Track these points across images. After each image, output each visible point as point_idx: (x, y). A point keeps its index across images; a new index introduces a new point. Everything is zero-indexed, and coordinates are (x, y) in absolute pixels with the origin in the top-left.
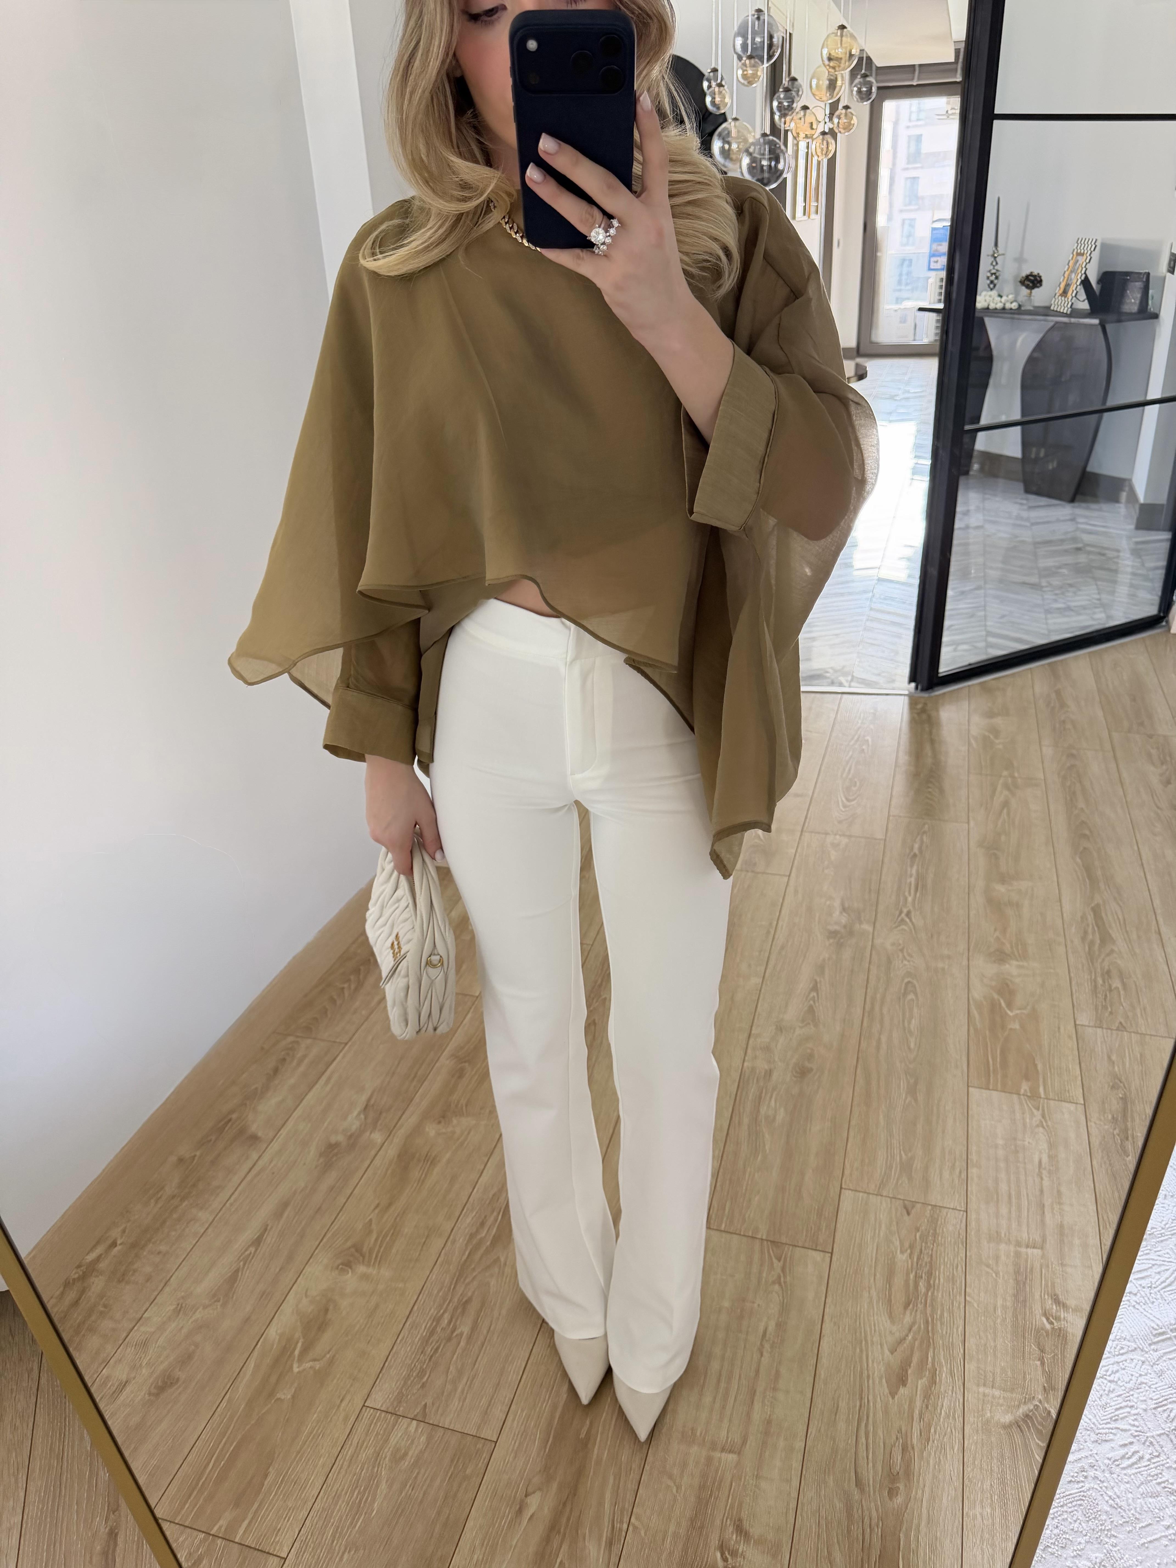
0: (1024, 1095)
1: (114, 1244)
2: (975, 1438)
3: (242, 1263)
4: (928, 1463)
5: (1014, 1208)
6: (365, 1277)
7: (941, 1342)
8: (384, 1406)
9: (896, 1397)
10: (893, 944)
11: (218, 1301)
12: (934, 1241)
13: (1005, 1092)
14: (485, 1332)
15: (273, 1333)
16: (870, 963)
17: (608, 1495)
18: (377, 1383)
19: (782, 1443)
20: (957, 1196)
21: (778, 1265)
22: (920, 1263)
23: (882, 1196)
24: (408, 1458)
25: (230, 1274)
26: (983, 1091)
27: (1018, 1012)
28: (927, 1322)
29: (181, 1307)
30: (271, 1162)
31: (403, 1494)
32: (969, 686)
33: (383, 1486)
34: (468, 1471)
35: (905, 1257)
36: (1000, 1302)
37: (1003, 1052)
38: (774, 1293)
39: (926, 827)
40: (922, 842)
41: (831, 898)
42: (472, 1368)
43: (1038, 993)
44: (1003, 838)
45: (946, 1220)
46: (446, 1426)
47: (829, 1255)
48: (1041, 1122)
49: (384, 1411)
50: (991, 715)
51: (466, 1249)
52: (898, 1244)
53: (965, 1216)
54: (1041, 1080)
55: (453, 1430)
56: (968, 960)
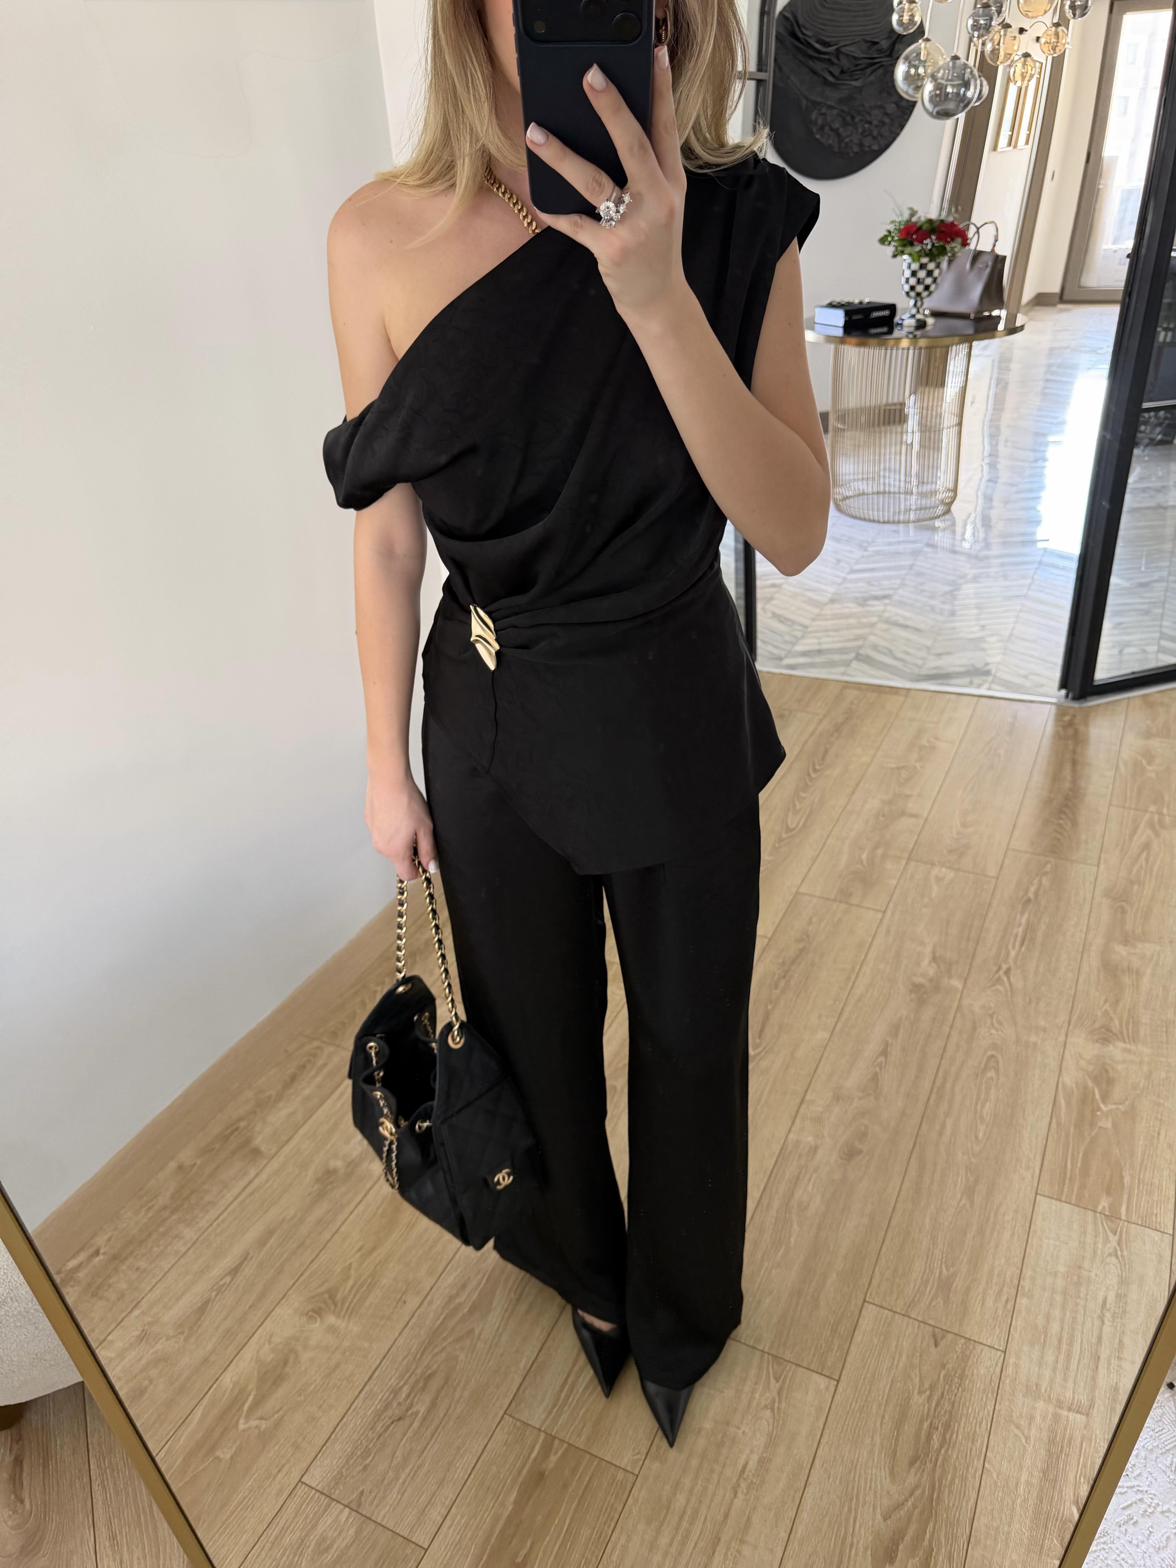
0: (1100, 1213)
1: (97, 1253)
3: (214, 1294)
5: (1062, 1357)
6: (332, 1329)
7: (945, 1515)
8: (320, 1486)
10: (982, 1008)
11: (182, 1333)
13: (1078, 1206)
14: (442, 1415)
15: (228, 1380)
16: (952, 1027)
18: (319, 1456)
20: (998, 1331)
21: (774, 1386)
22: (939, 1409)
23: (910, 1317)
24: (332, 1552)
25: (199, 1304)
26: (1053, 1201)
27: (1114, 1107)
28: (934, 1487)
29: (146, 1334)
30: (267, 1181)
32: (1129, 698)
35: (922, 1399)
36: (1024, 1477)
37: (1086, 1156)
38: (764, 1420)
39: (1049, 867)
40: (1040, 884)
41: (922, 943)
42: (420, 1457)
43: (1141, 1085)
44: (1136, 887)
45: (979, 1360)
46: (379, 1520)
47: (835, 1383)
48: (1116, 1250)
49: (318, 1491)
50: (1148, 735)
51: (441, 1314)
52: (917, 1381)
53: (1002, 1358)
54: (1125, 1197)
55: (385, 1527)
56: (1066, 1035)
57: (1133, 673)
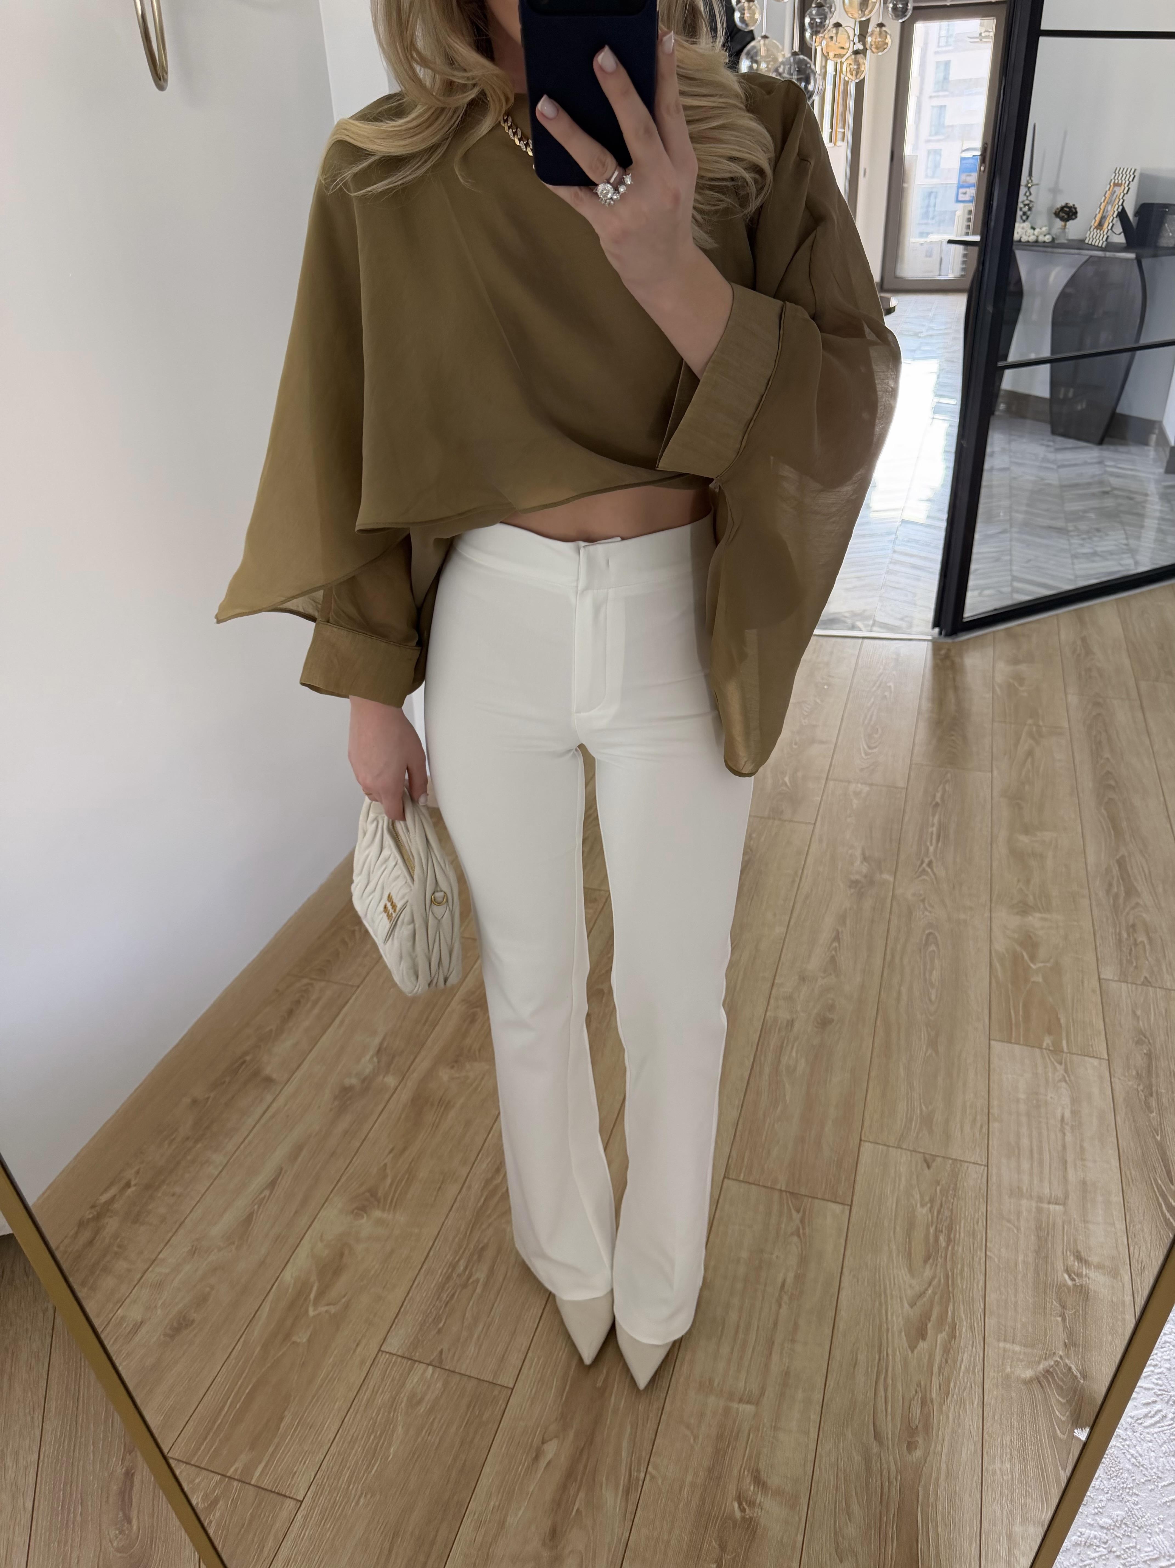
0: (1046, 1049)
1: (128, 1185)
2: (995, 1393)
3: (256, 1207)
4: (948, 1417)
5: (1035, 1164)
6: (380, 1222)
7: (961, 1297)
8: (400, 1350)
9: (916, 1351)
10: (914, 895)
11: (233, 1243)
12: (955, 1195)
13: (1026, 1045)
14: (501, 1279)
15: (288, 1276)
16: (890, 913)
17: (625, 1444)
18: (393, 1328)
19: (800, 1395)
20: (978, 1150)
21: (796, 1216)
22: (940, 1216)
23: (902, 1148)
24: (424, 1404)
25: (244, 1217)
26: (1006, 1044)
27: (1041, 965)
28: (947, 1276)
29: (196, 1249)
30: (285, 1105)
31: (419, 1440)
32: (994, 632)
33: (400, 1430)
34: (485, 1418)
35: (925, 1210)
36: (1021, 1258)
37: (1025, 1006)
38: (793, 1245)
39: (949, 776)
40: (944, 791)
41: (852, 847)
42: (489, 1315)
43: (1061, 946)
44: (1027, 787)
45: (967, 1175)
46: (462, 1372)
47: (849, 1208)
48: (1064, 1077)
49: (399, 1356)
50: (1016, 661)
51: (482, 1196)
52: (917, 1198)
53: (986, 1171)
54: (1064, 1034)
55: (469, 1376)
56: (991, 911)
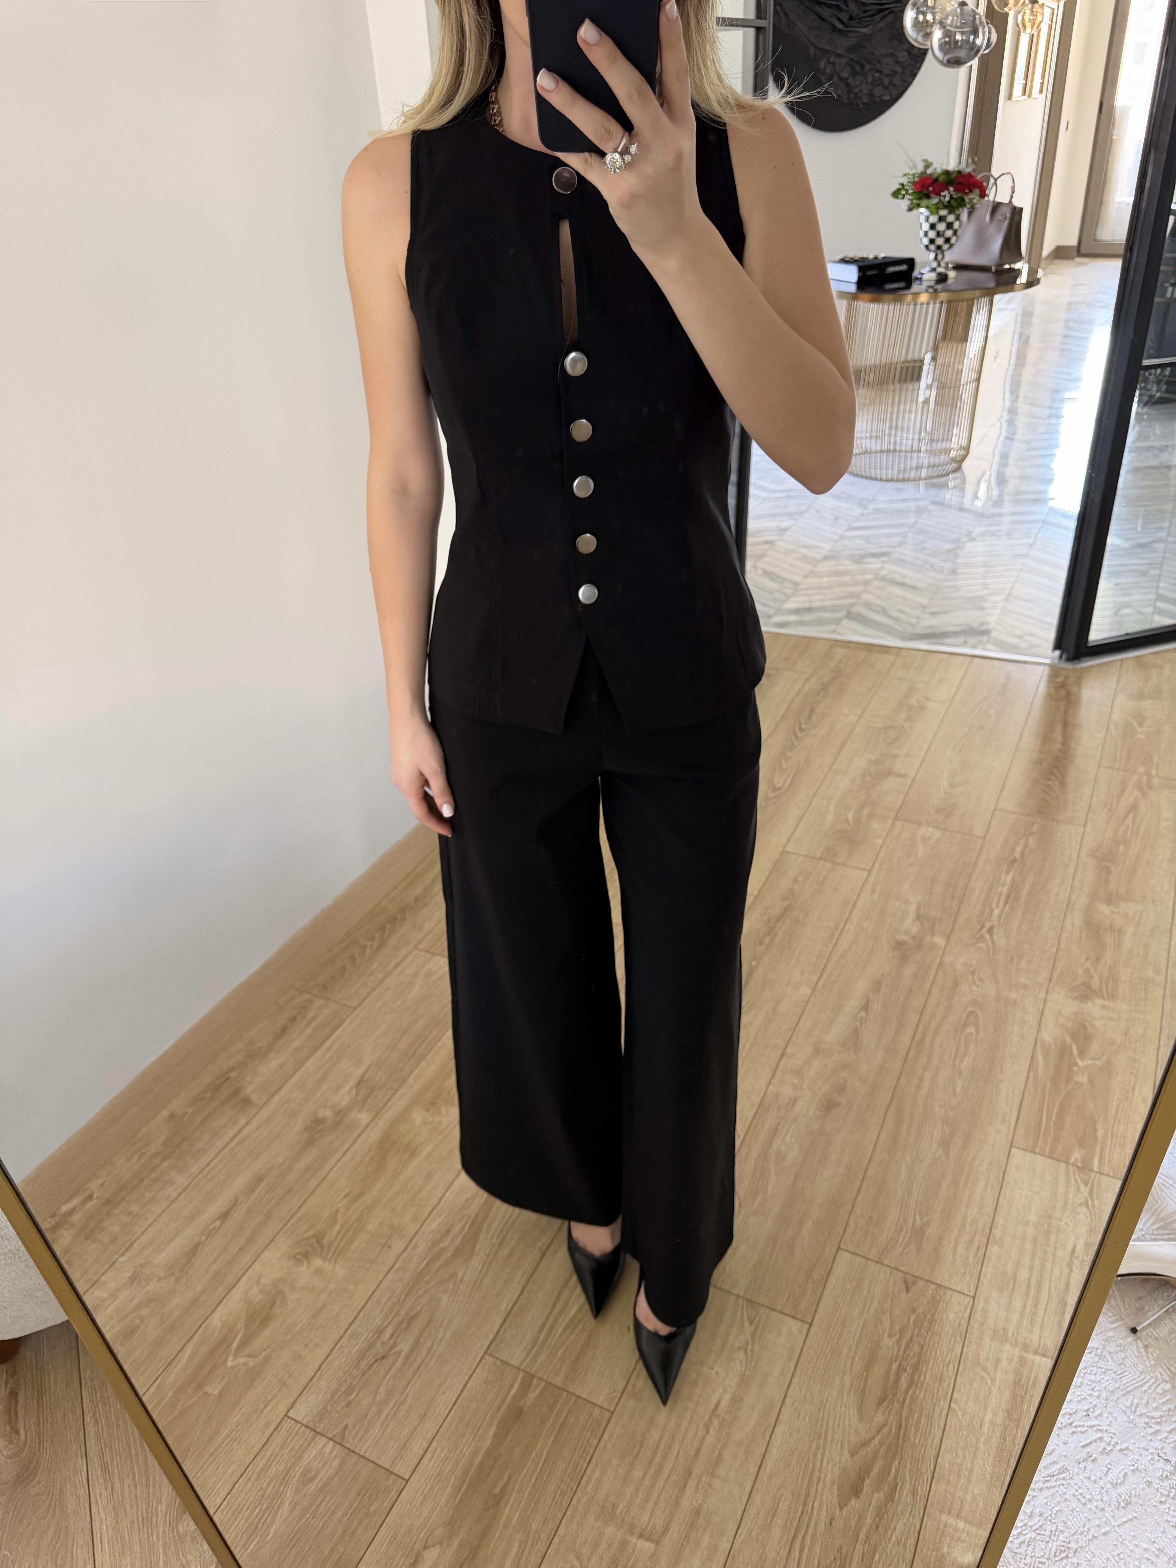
0: (1073, 1165)
3: (204, 1237)
5: (1030, 1302)
6: (319, 1272)
7: (910, 1453)
8: (305, 1420)
9: (845, 1510)
10: (964, 965)
11: (173, 1274)
13: (1052, 1158)
14: (424, 1354)
15: (217, 1320)
16: (933, 982)
18: (304, 1393)
19: (706, 1541)
20: (968, 1278)
21: (748, 1328)
22: (908, 1352)
23: (882, 1264)
24: (316, 1482)
25: (190, 1247)
26: (1027, 1153)
27: (1090, 1062)
28: (900, 1426)
29: (137, 1275)
31: (302, 1522)
32: (1122, 659)
33: (285, 1508)
34: (371, 1509)
35: (891, 1342)
36: (989, 1416)
37: (1061, 1109)
38: (737, 1361)
39: (1035, 828)
40: (1026, 845)
41: (907, 902)
42: (402, 1393)
43: (1118, 1042)
44: (1121, 848)
45: (949, 1305)
46: (362, 1453)
47: (808, 1326)
48: (1087, 1201)
49: (304, 1425)
50: (1140, 696)
51: (426, 1257)
52: (887, 1324)
53: (971, 1303)
54: (1098, 1149)
55: (367, 1459)
56: (1047, 993)
57: (1127, 634)
